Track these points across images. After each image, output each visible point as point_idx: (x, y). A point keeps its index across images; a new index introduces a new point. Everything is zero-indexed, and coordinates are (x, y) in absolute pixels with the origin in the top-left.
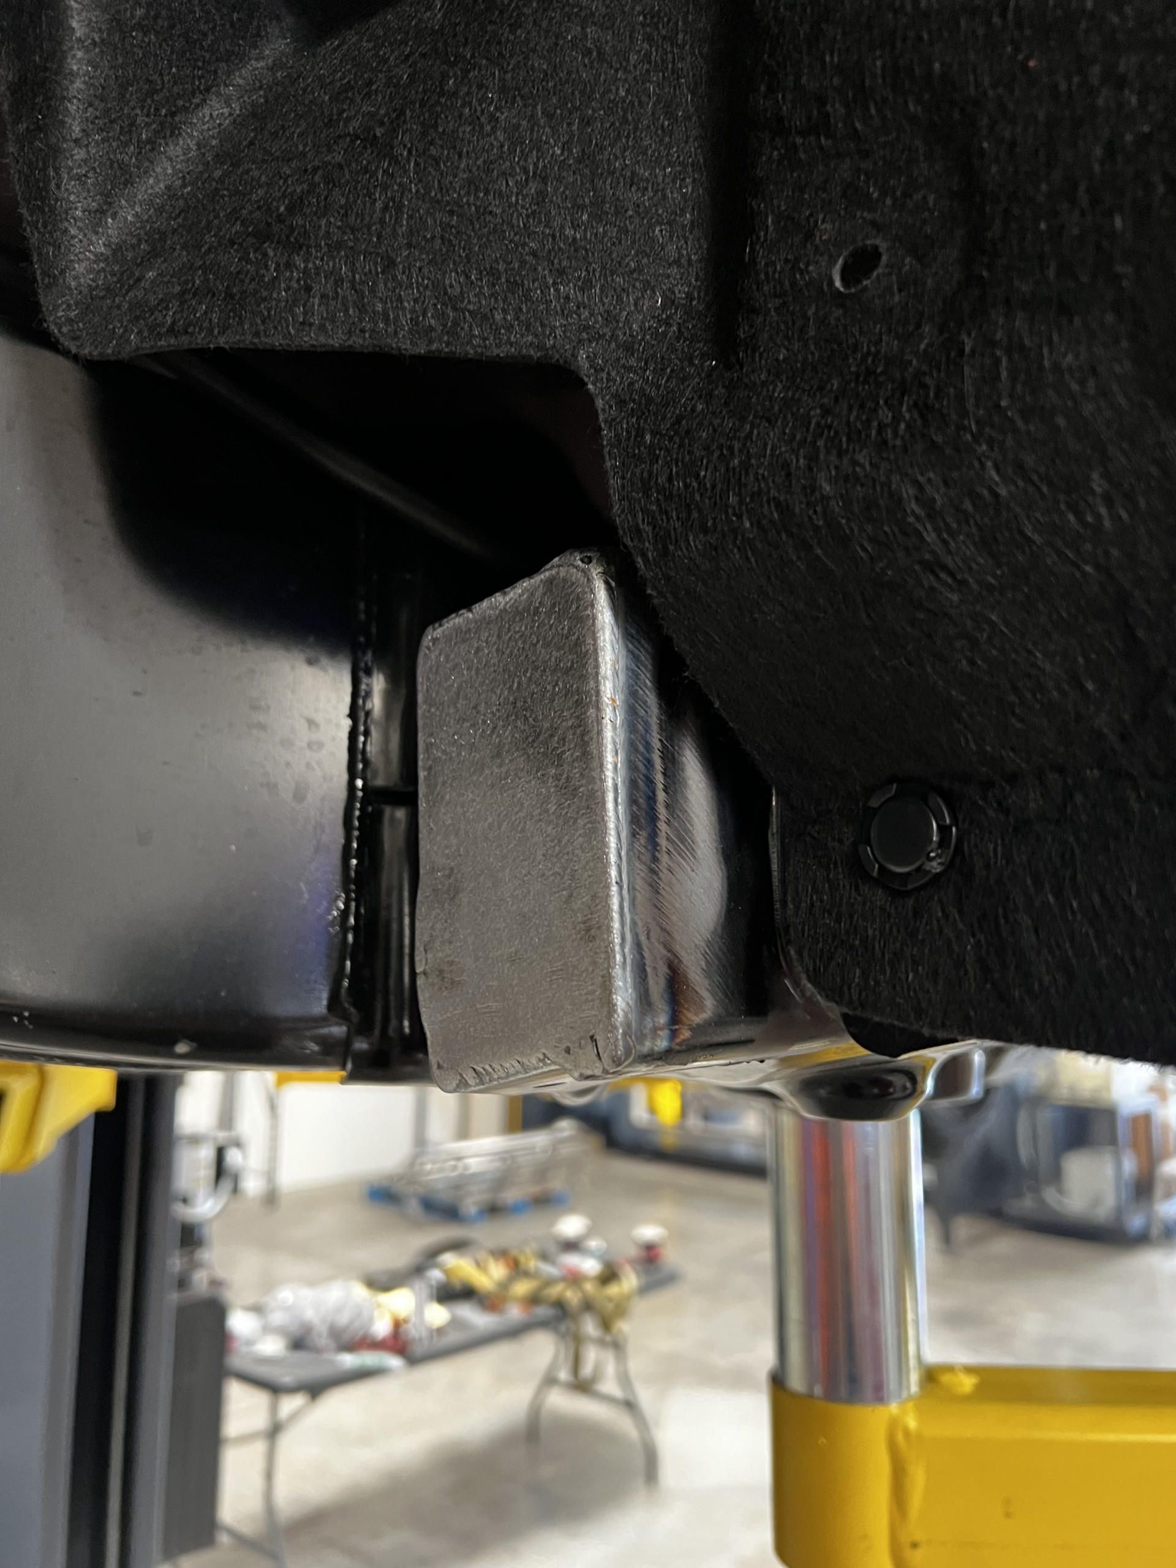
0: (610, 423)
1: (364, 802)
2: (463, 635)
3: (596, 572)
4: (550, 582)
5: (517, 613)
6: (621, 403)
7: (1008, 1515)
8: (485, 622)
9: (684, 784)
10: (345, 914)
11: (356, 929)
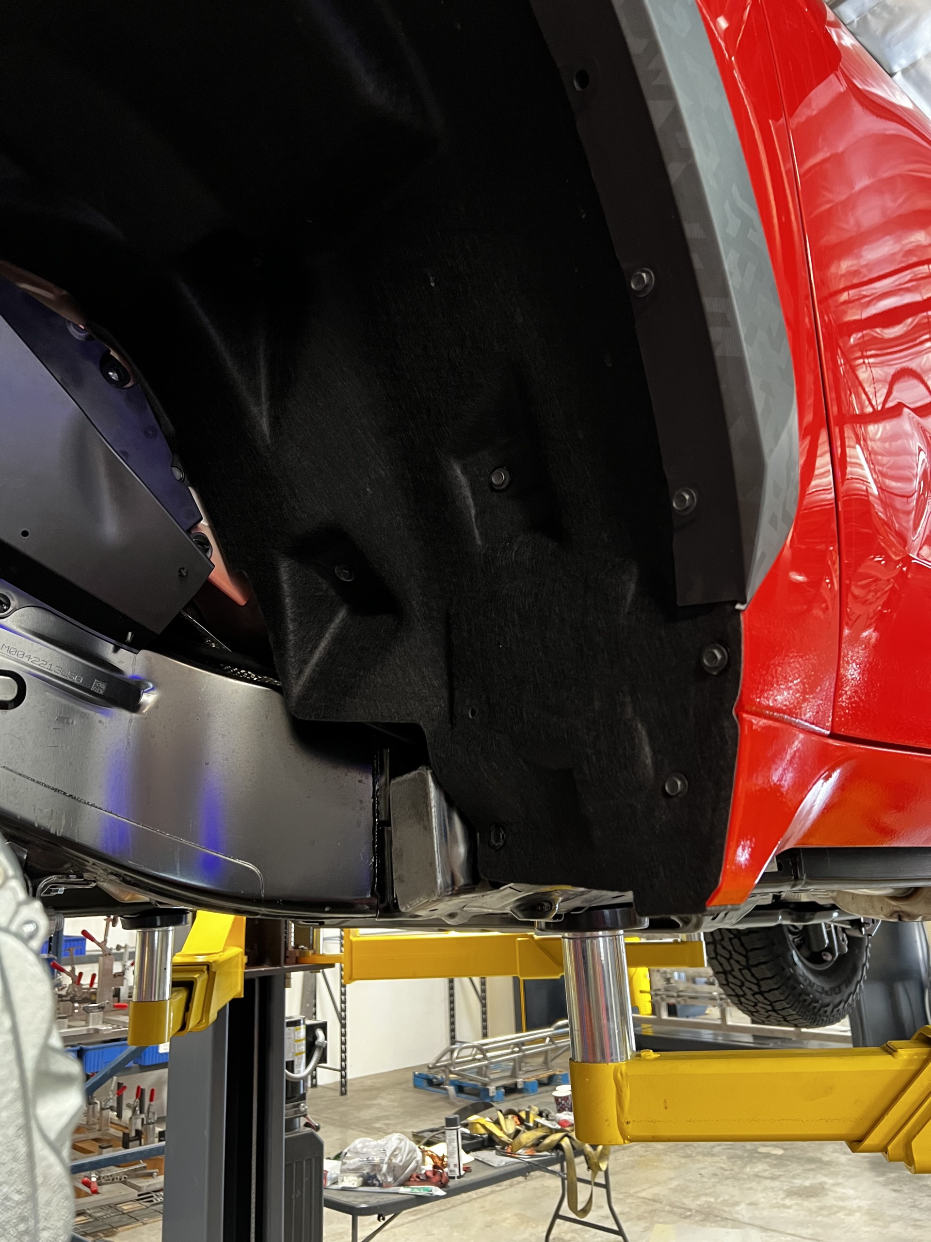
0: (429, 738)
1: (379, 826)
2: (400, 784)
3: (429, 772)
4: (419, 773)
5: (412, 780)
6: (431, 734)
7: (666, 1108)
8: (405, 781)
9: (454, 824)
10: (374, 863)
11: (378, 867)
